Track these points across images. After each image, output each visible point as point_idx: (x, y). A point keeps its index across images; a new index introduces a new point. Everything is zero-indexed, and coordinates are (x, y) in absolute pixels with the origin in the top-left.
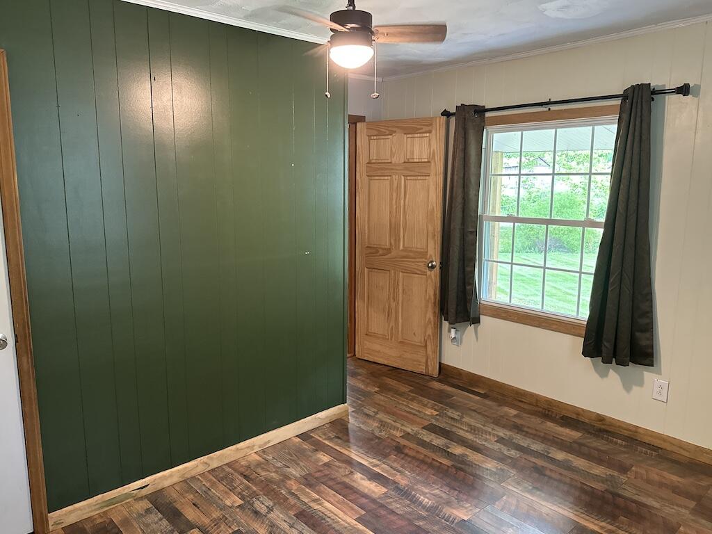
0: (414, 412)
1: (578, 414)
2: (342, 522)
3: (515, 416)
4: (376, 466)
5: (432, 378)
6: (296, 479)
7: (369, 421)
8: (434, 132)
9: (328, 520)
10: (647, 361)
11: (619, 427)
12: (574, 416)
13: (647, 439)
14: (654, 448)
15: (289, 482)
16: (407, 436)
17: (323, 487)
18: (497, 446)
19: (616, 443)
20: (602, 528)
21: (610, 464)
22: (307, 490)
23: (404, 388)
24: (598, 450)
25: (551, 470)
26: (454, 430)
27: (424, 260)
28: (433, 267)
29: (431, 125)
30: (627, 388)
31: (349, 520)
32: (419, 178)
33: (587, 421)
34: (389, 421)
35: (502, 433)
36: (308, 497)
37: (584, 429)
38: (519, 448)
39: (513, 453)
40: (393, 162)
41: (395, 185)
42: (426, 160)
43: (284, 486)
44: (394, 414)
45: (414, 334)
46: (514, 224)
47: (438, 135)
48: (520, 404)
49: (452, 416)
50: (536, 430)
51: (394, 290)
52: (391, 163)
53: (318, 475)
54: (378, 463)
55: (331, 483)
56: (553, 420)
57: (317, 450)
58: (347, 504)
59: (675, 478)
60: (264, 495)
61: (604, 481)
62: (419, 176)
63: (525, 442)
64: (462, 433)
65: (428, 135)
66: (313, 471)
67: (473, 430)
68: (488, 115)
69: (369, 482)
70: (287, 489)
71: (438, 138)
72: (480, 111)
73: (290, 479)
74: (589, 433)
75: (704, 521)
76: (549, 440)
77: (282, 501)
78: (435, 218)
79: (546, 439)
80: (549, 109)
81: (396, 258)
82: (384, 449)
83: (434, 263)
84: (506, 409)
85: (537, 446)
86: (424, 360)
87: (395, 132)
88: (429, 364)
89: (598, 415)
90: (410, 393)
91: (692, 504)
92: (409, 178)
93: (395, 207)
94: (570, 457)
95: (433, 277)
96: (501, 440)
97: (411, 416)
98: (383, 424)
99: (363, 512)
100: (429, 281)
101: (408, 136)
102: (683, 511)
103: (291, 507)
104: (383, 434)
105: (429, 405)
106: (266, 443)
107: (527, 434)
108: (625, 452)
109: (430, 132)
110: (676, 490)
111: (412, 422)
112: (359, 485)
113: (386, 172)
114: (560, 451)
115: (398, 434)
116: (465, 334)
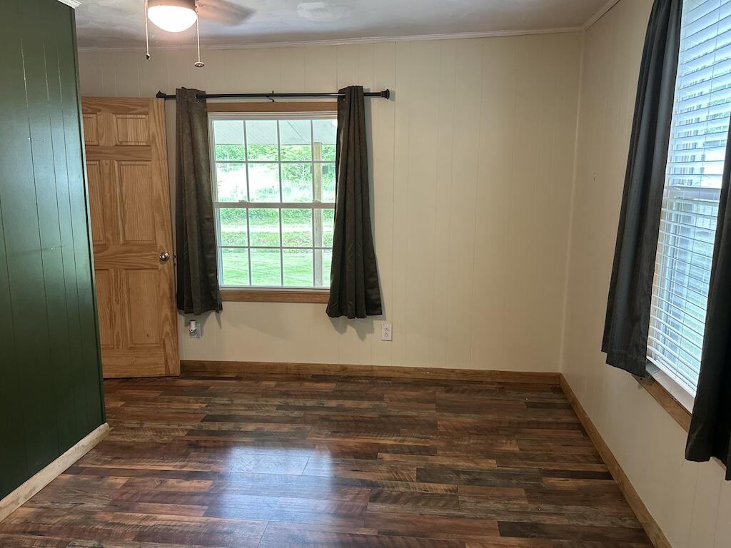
0: (182, 411)
1: (324, 370)
2: (193, 524)
3: (276, 386)
4: (183, 467)
5: (177, 378)
6: (103, 510)
7: (140, 433)
8: (151, 114)
9: (176, 528)
10: (378, 311)
11: (360, 370)
12: (321, 373)
13: (381, 374)
14: (389, 378)
15: (97, 516)
16: (191, 432)
17: (142, 505)
18: (280, 413)
19: (362, 383)
20: (395, 440)
21: (370, 398)
22: (127, 514)
23: (152, 394)
24: (356, 391)
25: (334, 416)
26: (233, 413)
27: (153, 252)
28: (166, 259)
29: (147, 106)
30: (362, 337)
31: (198, 519)
32: (137, 163)
33: (333, 373)
34: (164, 426)
35: (277, 401)
36: (134, 519)
37: (335, 380)
38: (299, 408)
39: (296, 413)
40: (101, 144)
41: (107, 171)
42: (144, 144)
43: (95, 521)
44: (162, 419)
45: (148, 335)
46: (247, 209)
47: (157, 117)
48: (273, 376)
49: (221, 402)
50: (301, 391)
51: (116, 290)
52: (98, 145)
53: (125, 497)
54: (182, 463)
55: (149, 498)
56: (309, 381)
57: (102, 478)
58: (184, 508)
59: (413, 393)
60: (76, 538)
61: (374, 410)
62: (136, 161)
63: (300, 403)
64: (242, 413)
65: (144, 116)
66: (116, 496)
67: (250, 407)
68: (209, 101)
69: (188, 482)
70: (100, 522)
71: (157, 121)
72: (202, 96)
73: (96, 513)
74: (340, 381)
75: (446, 414)
76: (315, 395)
77: (106, 535)
78: (163, 206)
79: (312, 395)
80: (273, 101)
81: (115, 254)
82: (178, 450)
83: (166, 254)
84: (265, 383)
85: (310, 403)
86: (162, 361)
87: (100, 111)
88: (170, 363)
89: (341, 366)
90: (162, 397)
91: (434, 406)
92: (123, 163)
93: (108, 196)
94: (341, 402)
95: (167, 271)
96: (279, 407)
97: (182, 416)
98: (158, 432)
99: (206, 507)
100: (162, 274)
101: (118, 116)
102: (432, 411)
103: (123, 535)
104: (165, 438)
105: (191, 401)
106: (31, 492)
107: (296, 396)
108: (371, 387)
109: (146, 114)
110: (418, 400)
111: (188, 420)
112: (181, 488)
113: (92, 155)
114: (329, 401)
115: (182, 434)
116: (206, 325)
